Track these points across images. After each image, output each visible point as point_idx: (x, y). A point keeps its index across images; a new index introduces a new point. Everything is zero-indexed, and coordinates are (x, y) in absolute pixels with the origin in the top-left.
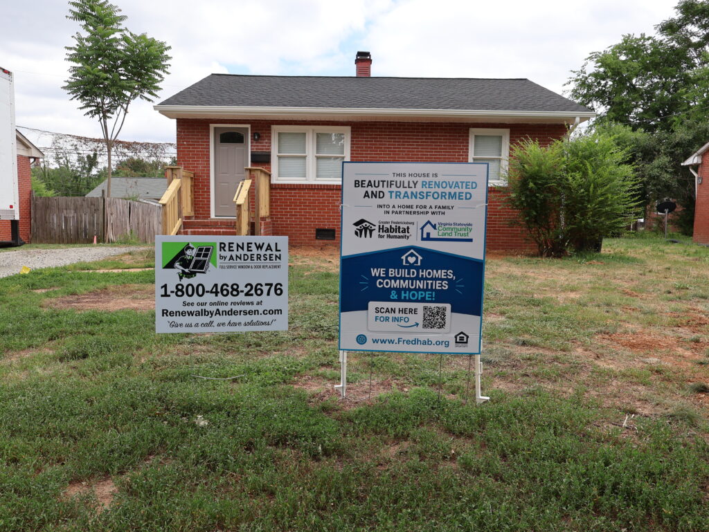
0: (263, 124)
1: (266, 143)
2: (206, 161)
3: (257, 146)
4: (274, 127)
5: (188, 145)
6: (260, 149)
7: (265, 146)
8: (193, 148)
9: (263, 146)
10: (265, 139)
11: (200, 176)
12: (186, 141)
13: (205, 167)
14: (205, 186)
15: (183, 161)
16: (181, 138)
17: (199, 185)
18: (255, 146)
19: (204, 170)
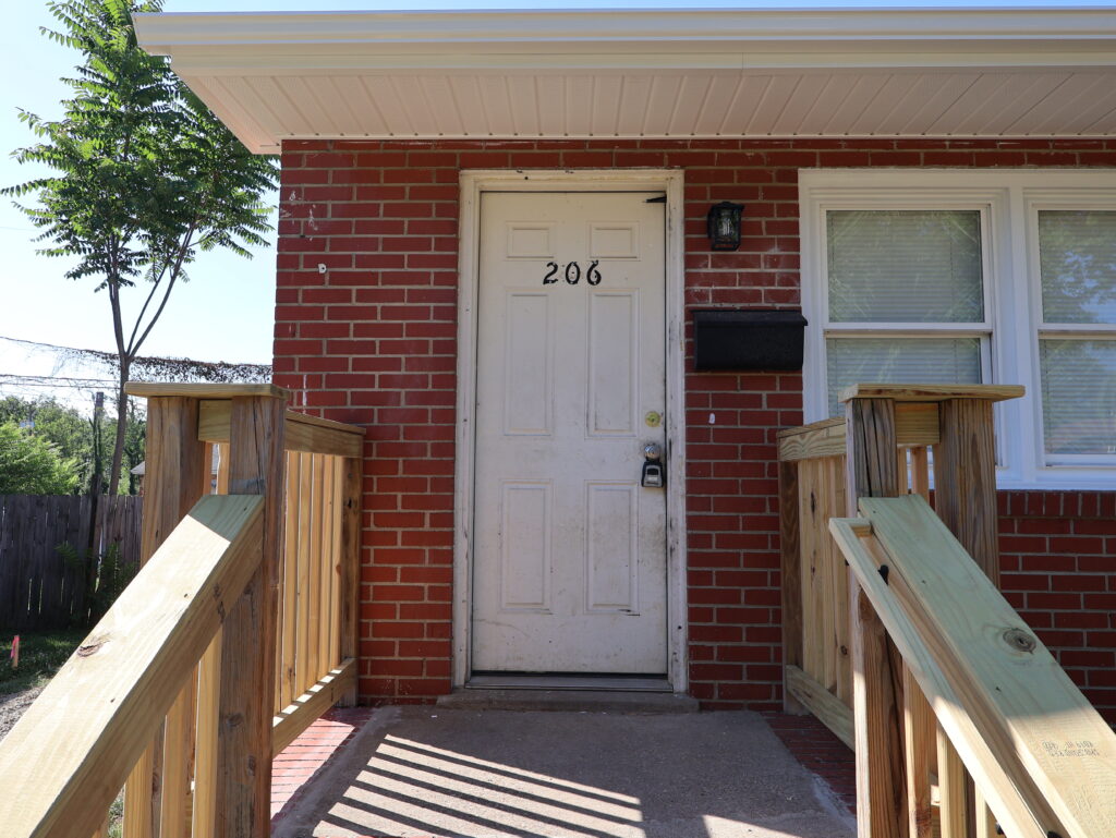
0: (757, 159)
1: (774, 261)
2: (435, 364)
3: (724, 279)
4: (812, 181)
5: (335, 278)
6: (740, 296)
7: (770, 279)
8: (362, 296)
9: (757, 279)
10: (768, 244)
11: (402, 450)
12: (329, 261)
13: (427, 398)
14: (426, 503)
15: (305, 365)
16: (303, 244)
17: (392, 502)
18: (708, 280)
19: (422, 415)
